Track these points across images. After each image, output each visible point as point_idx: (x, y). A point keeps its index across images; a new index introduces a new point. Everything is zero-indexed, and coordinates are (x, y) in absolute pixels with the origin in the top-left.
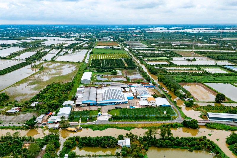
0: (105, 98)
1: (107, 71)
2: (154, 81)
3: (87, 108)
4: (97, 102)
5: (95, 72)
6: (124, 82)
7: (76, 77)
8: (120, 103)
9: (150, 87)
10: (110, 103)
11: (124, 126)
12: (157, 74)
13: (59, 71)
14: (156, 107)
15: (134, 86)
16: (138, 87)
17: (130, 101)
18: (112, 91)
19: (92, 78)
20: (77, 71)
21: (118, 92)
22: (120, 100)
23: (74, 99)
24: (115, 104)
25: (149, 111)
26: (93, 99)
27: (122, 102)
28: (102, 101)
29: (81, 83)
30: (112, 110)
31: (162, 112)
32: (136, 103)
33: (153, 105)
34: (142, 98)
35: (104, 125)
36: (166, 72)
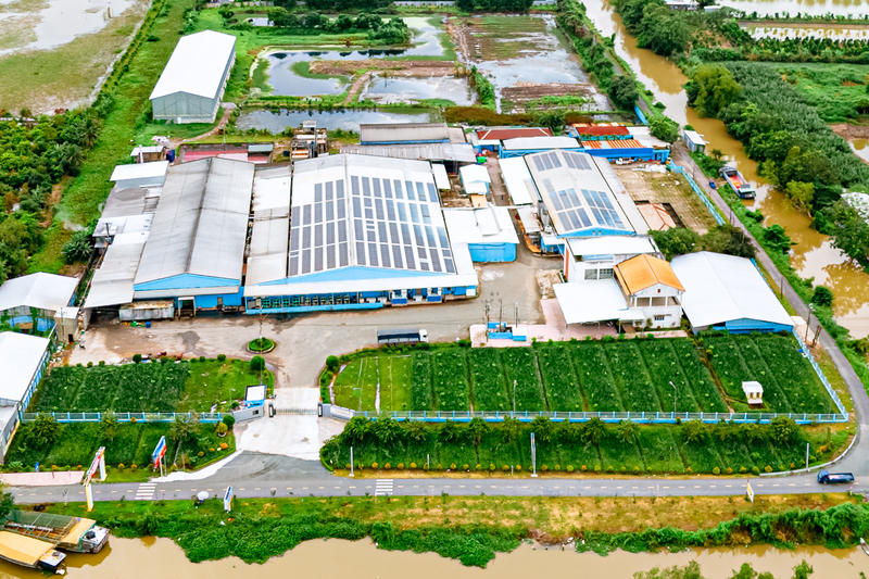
0: (307, 255)
1: (344, 26)
2: (660, 106)
3: (166, 341)
4: (249, 292)
5: (260, 30)
6: (454, 115)
7: (127, 70)
8: (419, 299)
9: (639, 156)
10: (339, 298)
11: (434, 517)
12: (680, 50)
13: (20, 21)
14: (682, 334)
15: (523, 153)
16: (548, 161)
17: (490, 275)
18: (362, 197)
19: (237, 78)
20: (139, 18)
21: (406, 201)
22: (417, 274)
23: (85, 257)
24: (384, 301)
25: (632, 372)
26: (215, 269)
27: (434, 290)
28: (285, 282)
29: (156, 116)
30: (359, 355)
31: (728, 384)
32: (532, 294)
33: (660, 317)
34: (579, 258)
35: (283, 504)
36: (746, 38)
